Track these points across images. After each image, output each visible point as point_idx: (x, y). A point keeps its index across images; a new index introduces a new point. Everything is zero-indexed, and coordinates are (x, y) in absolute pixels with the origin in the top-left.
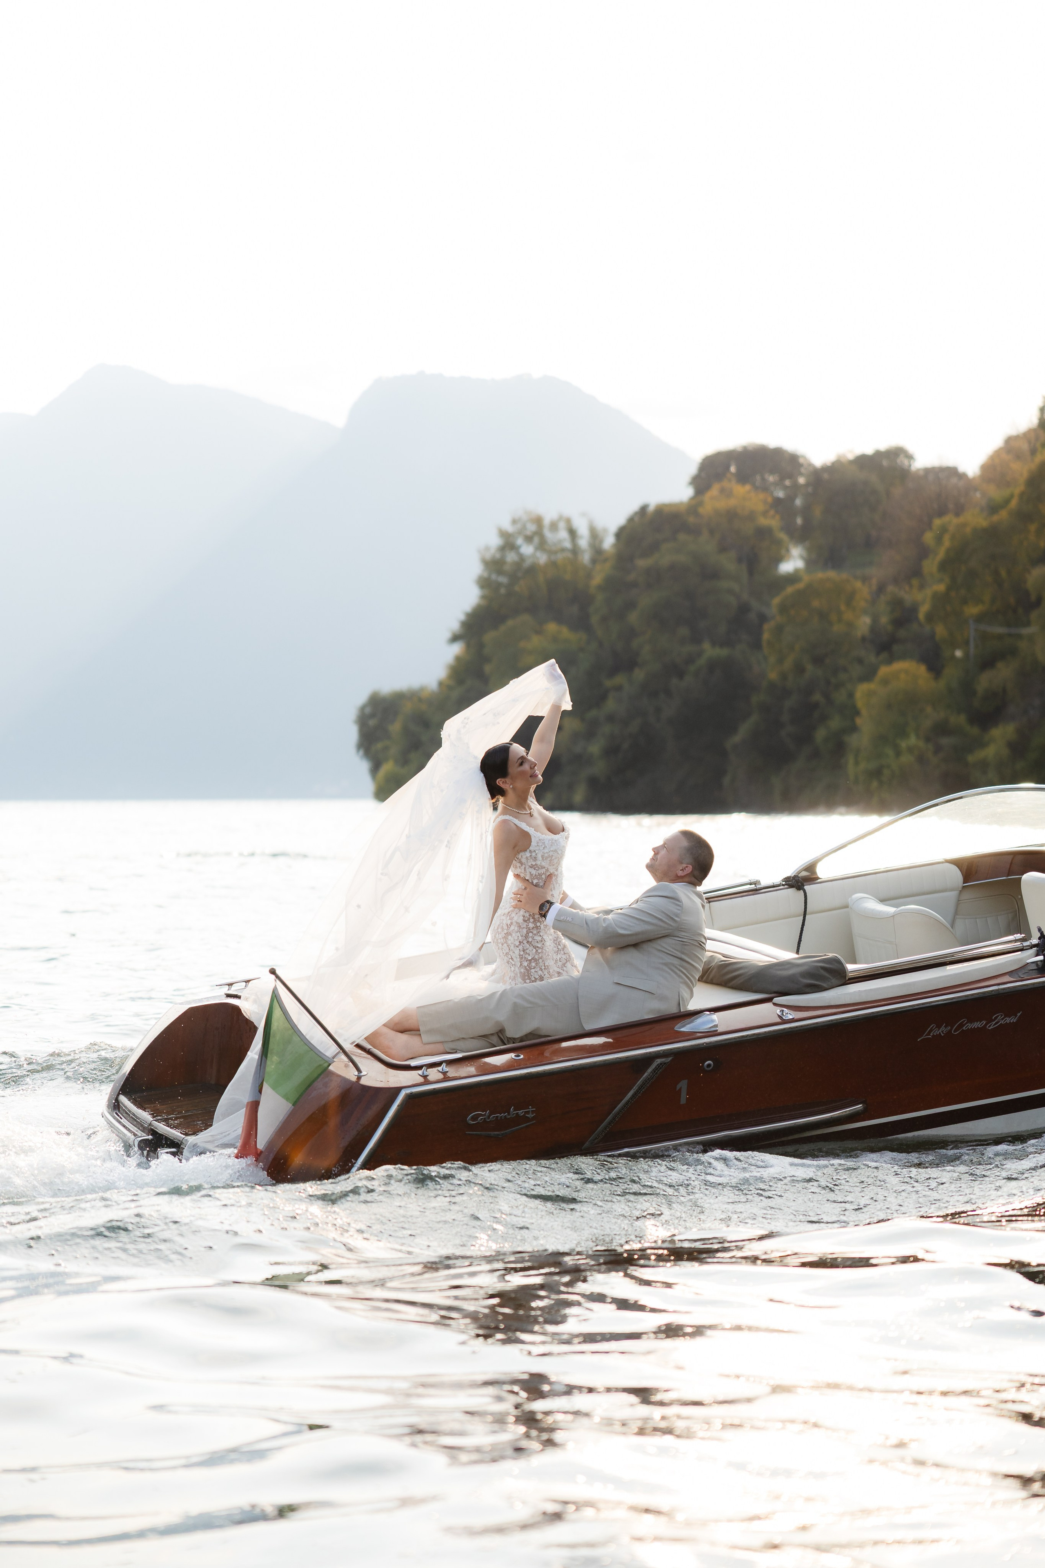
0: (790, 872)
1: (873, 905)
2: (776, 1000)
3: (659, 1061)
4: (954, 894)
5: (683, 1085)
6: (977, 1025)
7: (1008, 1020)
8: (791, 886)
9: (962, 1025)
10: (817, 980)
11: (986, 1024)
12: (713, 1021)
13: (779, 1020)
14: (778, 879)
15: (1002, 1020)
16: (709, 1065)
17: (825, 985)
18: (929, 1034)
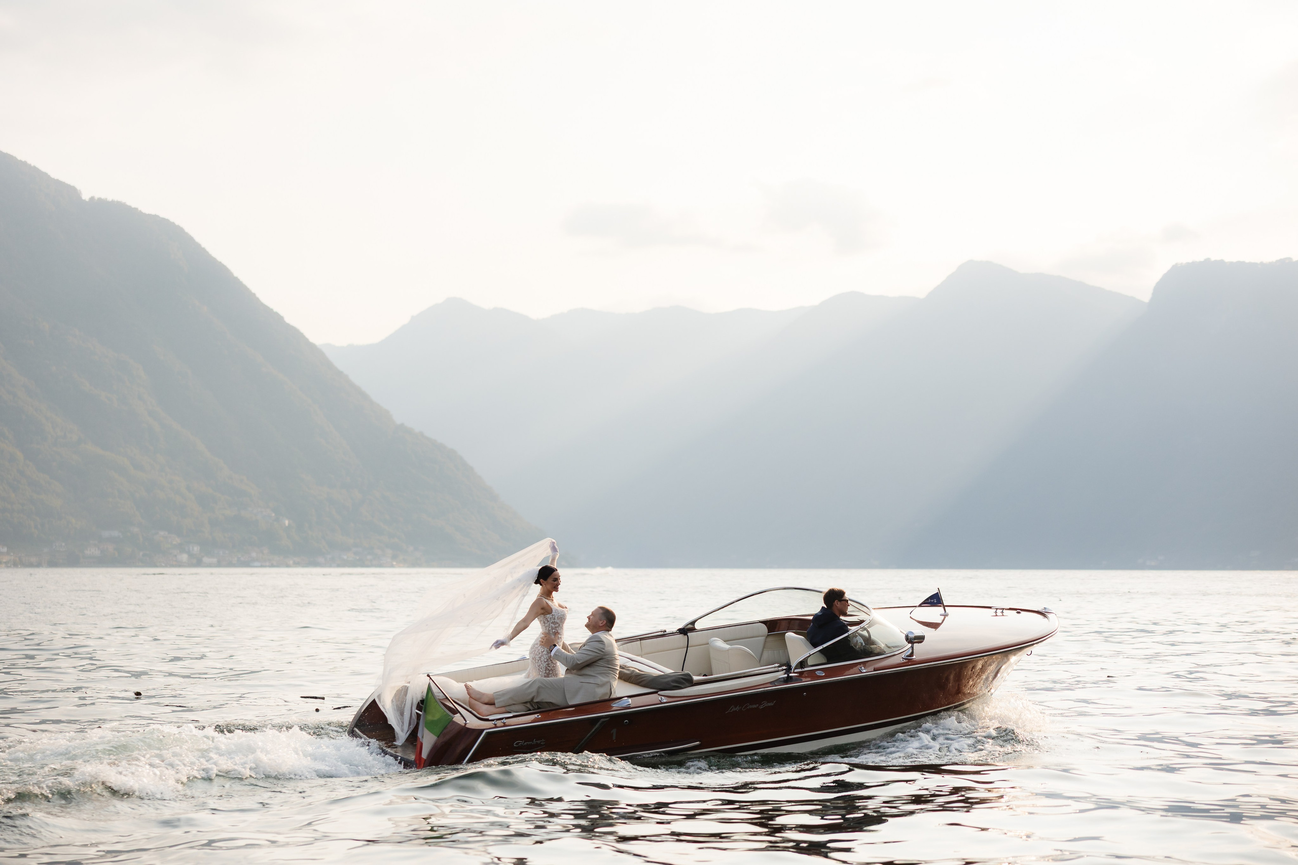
0: (681, 626)
1: (720, 644)
2: (659, 693)
3: (602, 720)
4: (763, 638)
5: (614, 731)
6: (755, 706)
7: (769, 704)
8: (681, 633)
9: (747, 706)
10: (679, 684)
11: (759, 706)
12: (629, 702)
13: (660, 702)
14: (675, 630)
15: (766, 704)
16: (626, 722)
17: (682, 686)
18: (731, 710)
